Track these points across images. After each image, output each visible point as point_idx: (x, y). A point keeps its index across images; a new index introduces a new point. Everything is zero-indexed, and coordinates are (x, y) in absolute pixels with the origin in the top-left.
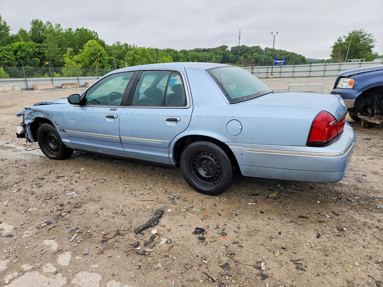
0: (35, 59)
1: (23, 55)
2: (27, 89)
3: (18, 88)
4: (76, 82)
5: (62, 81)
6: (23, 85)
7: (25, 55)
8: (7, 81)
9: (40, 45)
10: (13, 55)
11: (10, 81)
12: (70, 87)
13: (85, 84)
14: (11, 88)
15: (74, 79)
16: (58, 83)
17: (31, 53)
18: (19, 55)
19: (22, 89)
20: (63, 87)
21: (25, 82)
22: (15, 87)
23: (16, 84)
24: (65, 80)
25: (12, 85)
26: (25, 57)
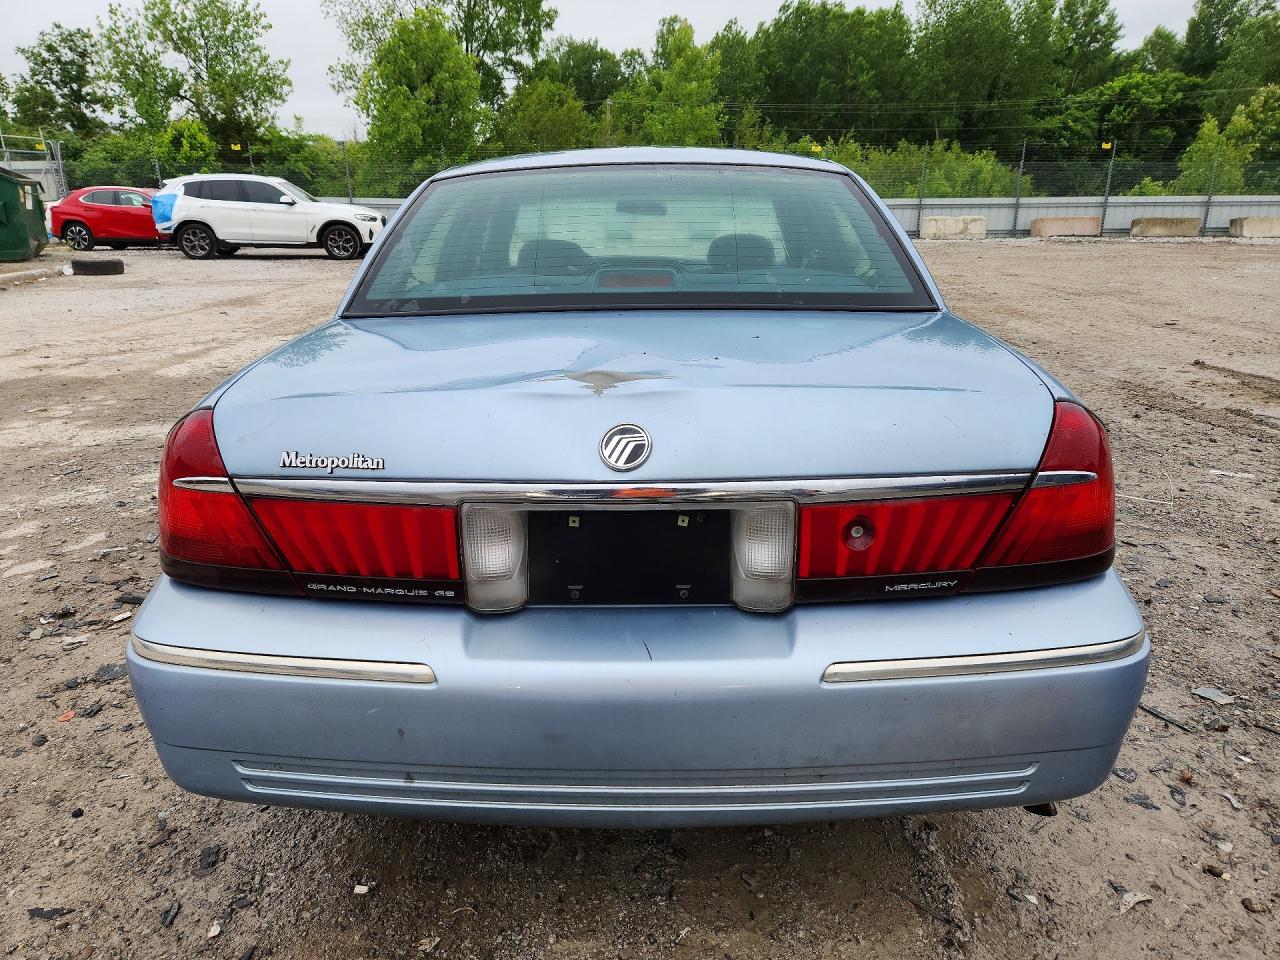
0: (1158, 132)
1: (1124, 118)
2: (1013, 233)
3: (978, 229)
4: (1196, 213)
5: (1130, 210)
6: (1002, 219)
7: (1132, 120)
8: (951, 206)
9: (1199, 80)
10: (1094, 120)
11: (961, 206)
12: (1159, 230)
13: (1233, 222)
14: (961, 226)
15: (1193, 204)
16: (1118, 217)
17: (1151, 111)
18: (1113, 120)
19: (990, 233)
20: (1135, 231)
21: (1012, 212)
22: (973, 223)
23: (976, 214)
24: (1155, 204)
25: (965, 217)
26: (1129, 126)
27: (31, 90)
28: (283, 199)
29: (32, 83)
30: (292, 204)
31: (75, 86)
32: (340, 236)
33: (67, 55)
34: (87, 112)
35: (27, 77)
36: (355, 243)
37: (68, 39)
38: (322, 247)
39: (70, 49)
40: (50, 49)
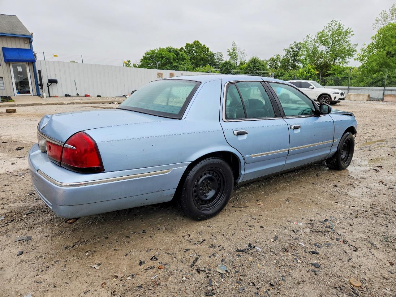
27: (285, 59)
28: (310, 87)
29: (285, 57)
30: (313, 88)
31: (295, 57)
32: (325, 98)
33: (296, 49)
34: (297, 64)
35: (284, 56)
36: (329, 100)
37: (296, 46)
38: (319, 101)
39: (297, 48)
40: (292, 48)
